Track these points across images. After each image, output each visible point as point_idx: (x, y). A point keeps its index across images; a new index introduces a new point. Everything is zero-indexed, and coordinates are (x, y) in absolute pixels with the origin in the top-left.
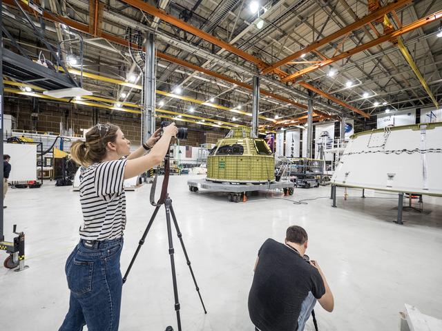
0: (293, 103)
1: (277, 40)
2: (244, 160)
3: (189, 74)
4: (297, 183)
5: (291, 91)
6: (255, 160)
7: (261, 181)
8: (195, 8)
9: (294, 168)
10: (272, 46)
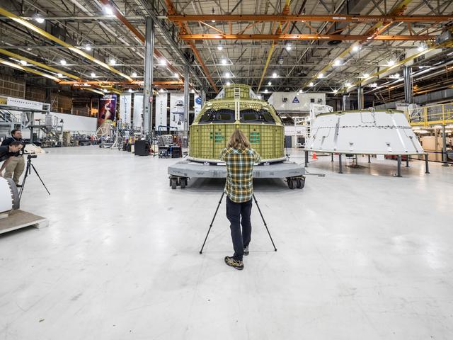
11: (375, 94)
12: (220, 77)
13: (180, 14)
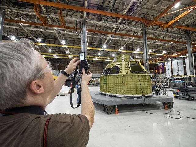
0: (174, 41)
1: (156, 5)
2: (119, 78)
3: (107, 37)
4: (180, 96)
5: (171, 34)
6: (129, 78)
7: (135, 96)
8: (103, 3)
9: (179, 83)
10: (153, 10)
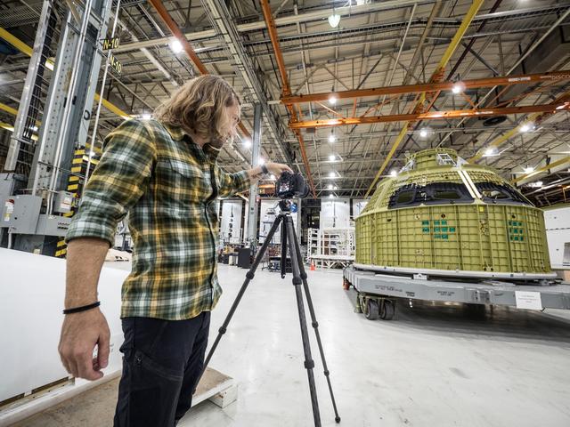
11: (537, 197)
12: (321, 178)
13: (296, 95)
